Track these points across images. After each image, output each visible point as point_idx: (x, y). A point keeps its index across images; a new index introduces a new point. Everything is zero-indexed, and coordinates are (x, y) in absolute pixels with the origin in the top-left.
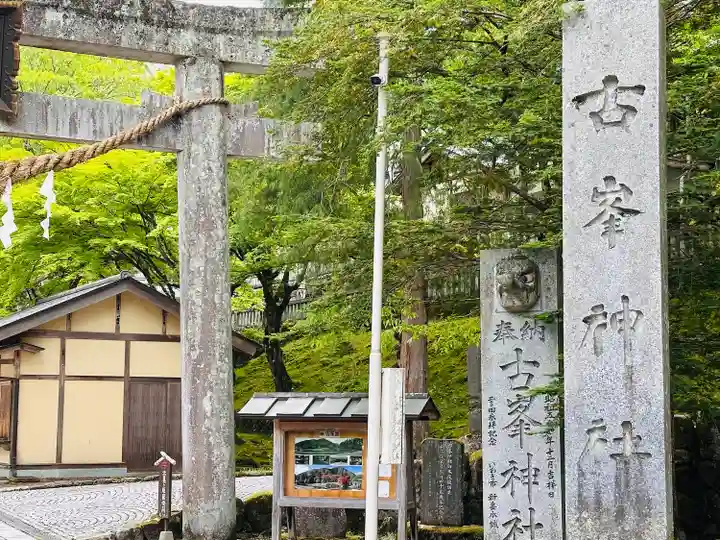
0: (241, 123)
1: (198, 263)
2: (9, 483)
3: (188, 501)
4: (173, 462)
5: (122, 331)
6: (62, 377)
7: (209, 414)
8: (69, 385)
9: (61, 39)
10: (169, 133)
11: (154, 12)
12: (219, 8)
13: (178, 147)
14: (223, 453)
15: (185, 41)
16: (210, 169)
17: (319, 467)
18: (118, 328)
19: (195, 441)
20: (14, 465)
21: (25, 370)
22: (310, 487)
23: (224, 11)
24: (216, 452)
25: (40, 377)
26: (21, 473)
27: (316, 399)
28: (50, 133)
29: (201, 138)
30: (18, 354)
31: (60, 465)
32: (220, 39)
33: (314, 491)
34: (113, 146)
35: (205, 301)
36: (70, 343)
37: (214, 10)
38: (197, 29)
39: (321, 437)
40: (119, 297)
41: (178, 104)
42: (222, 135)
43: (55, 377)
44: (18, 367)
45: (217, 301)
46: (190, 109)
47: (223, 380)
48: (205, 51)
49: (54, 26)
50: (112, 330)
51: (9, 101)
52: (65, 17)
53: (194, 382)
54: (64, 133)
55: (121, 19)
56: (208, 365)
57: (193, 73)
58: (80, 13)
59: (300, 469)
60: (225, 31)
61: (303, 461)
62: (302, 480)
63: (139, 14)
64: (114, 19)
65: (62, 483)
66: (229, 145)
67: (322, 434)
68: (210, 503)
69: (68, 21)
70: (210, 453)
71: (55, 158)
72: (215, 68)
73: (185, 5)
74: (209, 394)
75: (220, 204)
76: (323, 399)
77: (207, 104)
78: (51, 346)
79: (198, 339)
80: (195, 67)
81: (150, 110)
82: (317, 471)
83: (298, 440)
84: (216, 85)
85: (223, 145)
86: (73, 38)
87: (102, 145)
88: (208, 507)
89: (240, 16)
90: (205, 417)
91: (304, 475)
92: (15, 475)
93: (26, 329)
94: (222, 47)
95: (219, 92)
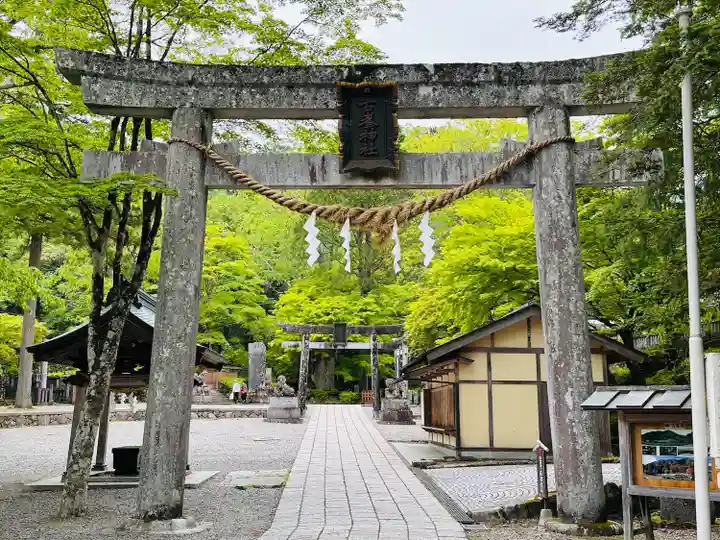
0: (587, 156)
1: (553, 278)
2: (456, 461)
3: (559, 485)
4: (546, 449)
5: (533, 346)
6: (490, 382)
7: (571, 408)
8: (495, 387)
9: (431, 108)
10: (523, 172)
11: (506, 74)
12: (561, 62)
13: (532, 182)
14: (586, 442)
15: (533, 93)
16: (560, 197)
17: (666, 458)
18: (530, 344)
19: (561, 431)
20: (459, 448)
21: (463, 376)
22: (659, 477)
23: (565, 63)
24: (581, 441)
25: (473, 382)
26: (465, 454)
27: (657, 392)
28: (426, 183)
29: (550, 172)
30: (457, 365)
31: (492, 448)
32: (564, 88)
33: (664, 481)
34: (476, 187)
35: (560, 309)
36: (494, 356)
37: (556, 64)
38: (544, 83)
39: (667, 429)
40: (529, 320)
41: (529, 146)
42: (569, 168)
43: (484, 382)
44: (457, 374)
45: (572, 308)
46: (540, 149)
47: (582, 378)
48: (550, 99)
49: (426, 98)
50: (525, 346)
51: (392, 160)
52: (434, 90)
53: (556, 379)
54: (437, 181)
55: (478, 84)
56: (567, 364)
57: (541, 119)
58: (445, 85)
59: (648, 460)
60: (569, 81)
61: (651, 452)
62: (651, 469)
63: (493, 78)
64: (473, 85)
65: (491, 462)
66: (577, 176)
67: (668, 426)
68: (578, 486)
69: (437, 93)
70: (576, 442)
71: (429, 200)
72: (560, 114)
73: (531, 64)
74: (570, 390)
75: (570, 226)
76: (663, 392)
77: (554, 143)
78: (480, 359)
79: (557, 342)
80: (542, 114)
81: (506, 153)
82: (664, 462)
83: (644, 432)
84: (561, 127)
85: (570, 176)
86: (440, 105)
87: (466, 187)
88: (577, 489)
89: (581, 66)
90: (568, 410)
91: (652, 465)
92: (459, 455)
93: (460, 346)
94: (565, 94)
95: (564, 132)
